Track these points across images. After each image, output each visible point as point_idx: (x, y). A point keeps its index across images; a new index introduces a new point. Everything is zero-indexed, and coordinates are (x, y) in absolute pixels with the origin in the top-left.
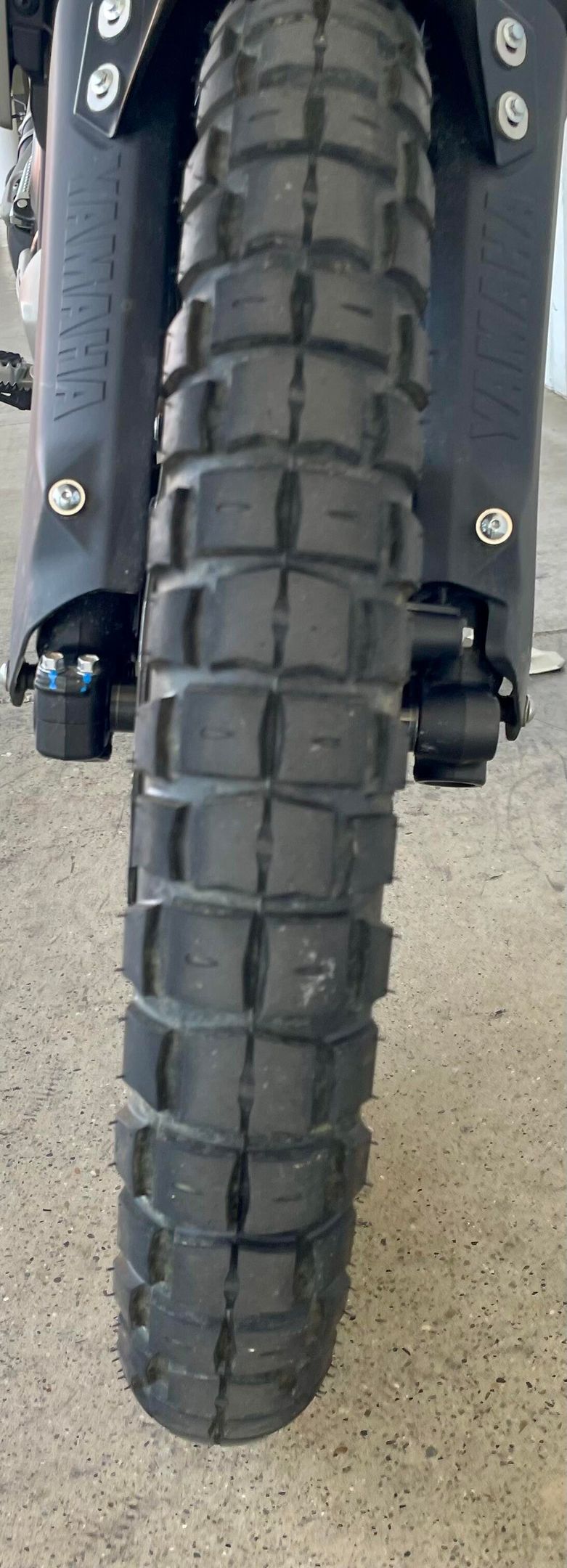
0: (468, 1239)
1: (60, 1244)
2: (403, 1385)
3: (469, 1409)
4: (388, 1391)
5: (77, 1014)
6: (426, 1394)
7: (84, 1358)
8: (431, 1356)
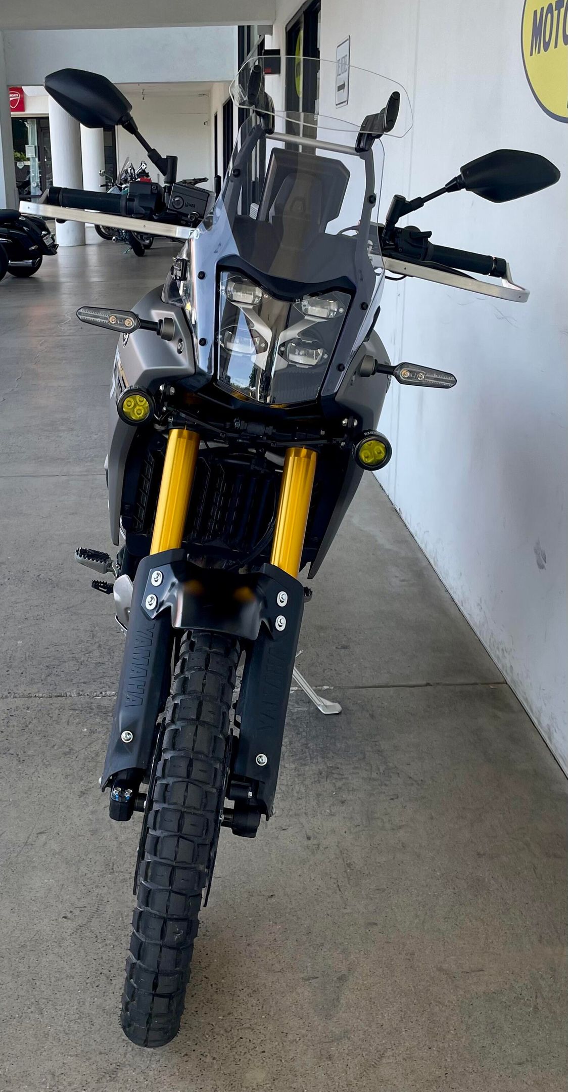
0: (241, 987)
1: (99, 973)
2: (209, 1036)
3: (229, 1046)
4: (204, 1037)
5: (110, 876)
6: (216, 1040)
7: (105, 1016)
8: (220, 1027)
